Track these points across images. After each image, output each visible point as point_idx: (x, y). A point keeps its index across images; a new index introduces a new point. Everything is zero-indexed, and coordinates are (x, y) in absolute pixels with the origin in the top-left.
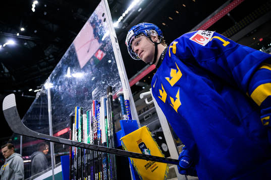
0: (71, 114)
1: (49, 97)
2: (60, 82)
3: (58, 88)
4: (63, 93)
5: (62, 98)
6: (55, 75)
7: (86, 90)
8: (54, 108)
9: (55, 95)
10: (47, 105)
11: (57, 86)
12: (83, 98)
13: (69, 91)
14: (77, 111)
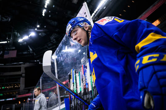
0: (69, 74)
1: (55, 64)
2: (62, 55)
3: (60, 59)
4: (63, 61)
5: (63, 64)
6: (58, 51)
7: (77, 59)
8: (59, 70)
9: (59, 63)
10: (55, 68)
11: (60, 57)
12: (76, 64)
13: (67, 60)
14: (72, 72)
